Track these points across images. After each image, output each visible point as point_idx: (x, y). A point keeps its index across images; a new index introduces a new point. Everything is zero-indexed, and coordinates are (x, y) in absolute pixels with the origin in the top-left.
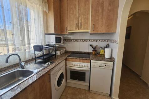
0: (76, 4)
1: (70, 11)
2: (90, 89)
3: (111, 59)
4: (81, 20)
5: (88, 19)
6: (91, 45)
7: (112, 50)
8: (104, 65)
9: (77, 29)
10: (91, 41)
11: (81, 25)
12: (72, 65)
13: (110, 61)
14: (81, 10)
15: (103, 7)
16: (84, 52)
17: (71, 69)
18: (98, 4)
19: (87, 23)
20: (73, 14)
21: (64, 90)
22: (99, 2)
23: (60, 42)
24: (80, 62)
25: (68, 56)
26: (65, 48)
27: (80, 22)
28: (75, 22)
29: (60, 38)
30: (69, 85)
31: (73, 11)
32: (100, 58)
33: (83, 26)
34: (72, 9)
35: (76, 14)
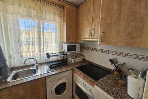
1: (85, 17)
9: (90, 37)
14: (95, 13)
20: (87, 20)
23: (76, 50)
27: (93, 28)
29: (76, 46)
31: (87, 17)
33: (96, 33)
34: (86, 14)
35: (90, 19)
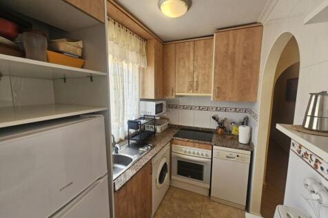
0: (189, 52)
1: (179, 61)
2: (212, 195)
3: (249, 146)
4: (198, 77)
5: (209, 76)
6: (214, 118)
7: (251, 129)
8: (235, 155)
9: (191, 91)
10: (214, 109)
11: (197, 85)
12: (182, 150)
13: (246, 150)
14: (197, 61)
15: (234, 61)
16: (203, 129)
17: (179, 157)
18: (225, 56)
19: (208, 82)
20: (184, 67)
21: (167, 192)
22: (227, 53)
23: (162, 112)
24: (194, 146)
25: (174, 136)
26: (168, 119)
27: (195, 80)
28: (188, 79)
29: (162, 104)
30: (174, 185)
31: (184, 63)
32: (230, 143)
33: (200, 86)
34: (182, 58)
35: (189, 67)
